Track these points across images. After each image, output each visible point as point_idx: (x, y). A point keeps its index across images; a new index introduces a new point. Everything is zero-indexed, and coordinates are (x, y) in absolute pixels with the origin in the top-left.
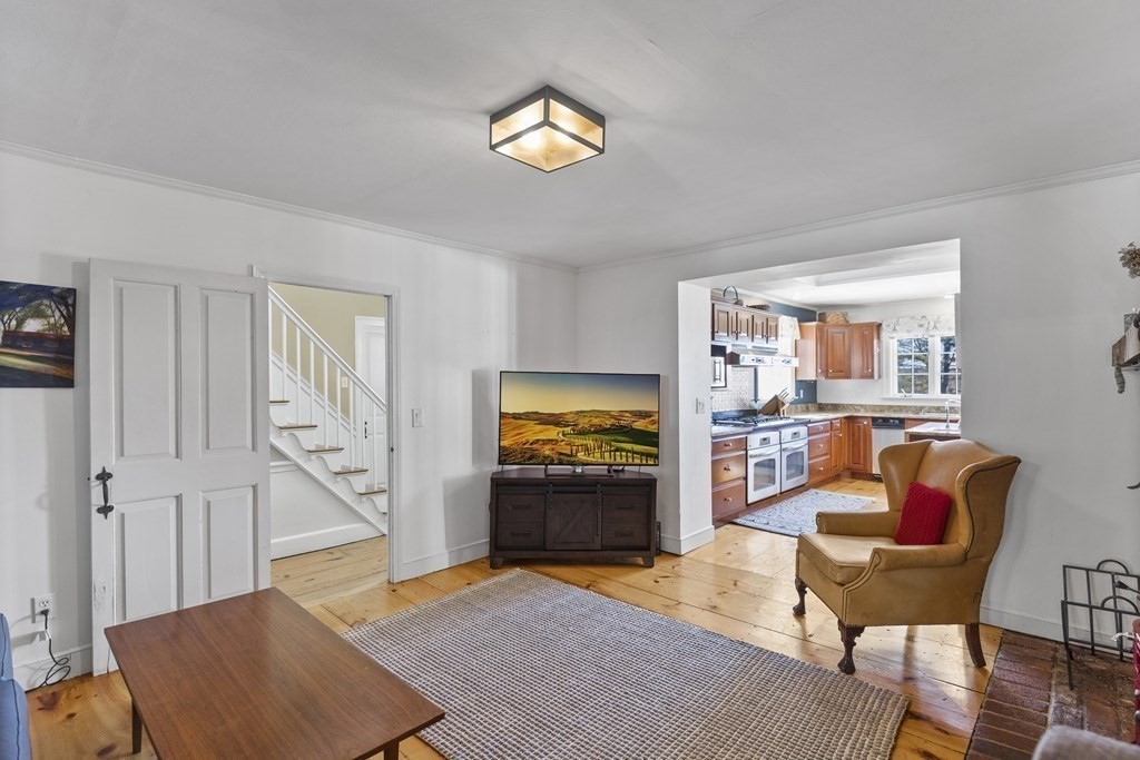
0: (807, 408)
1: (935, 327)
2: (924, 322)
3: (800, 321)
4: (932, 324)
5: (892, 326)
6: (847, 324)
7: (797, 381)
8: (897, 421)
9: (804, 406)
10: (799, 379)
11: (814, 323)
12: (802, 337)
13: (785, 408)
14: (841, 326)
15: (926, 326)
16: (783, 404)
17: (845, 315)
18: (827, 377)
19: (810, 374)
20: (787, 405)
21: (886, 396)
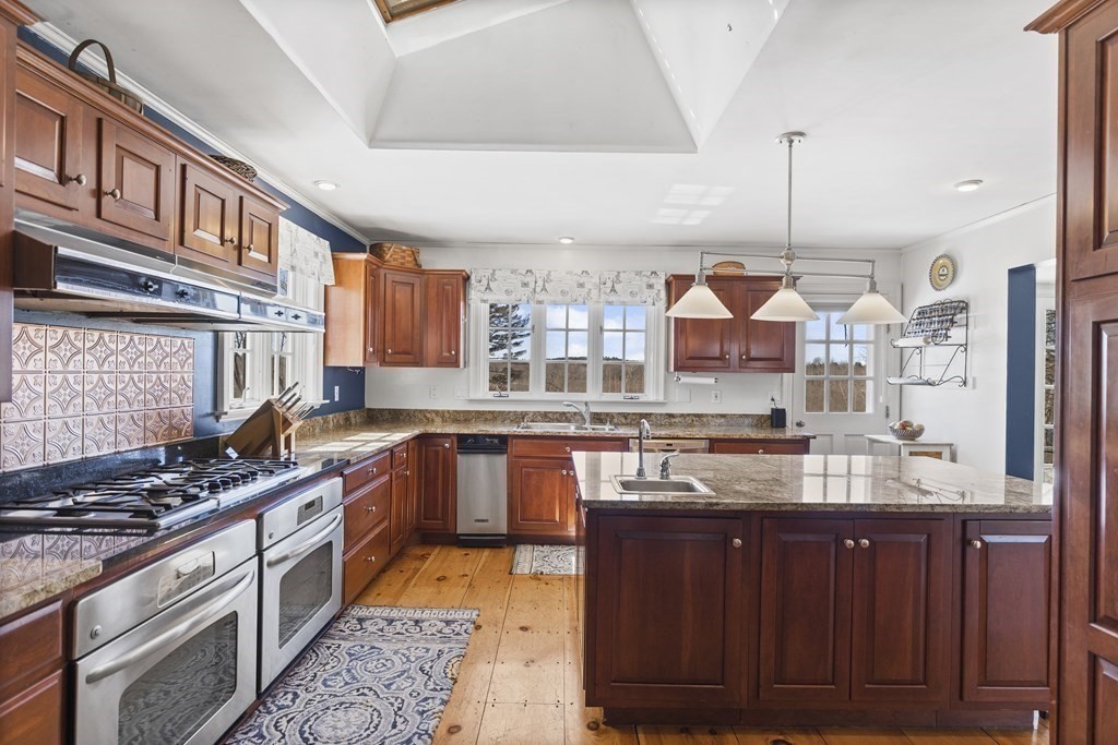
0: (347, 419)
1: (544, 289)
2: (530, 279)
3: (334, 249)
4: (540, 283)
5: (485, 282)
6: (419, 270)
7: (326, 368)
8: (496, 441)
9: (340, 416)
10: (332, 363)
11: (363, 256)
12: (339, 282)
13: (292, 431)
14: (409, 271)
15: (532, 285)
16: (287, 423)
17: (414, 255)
18: (384, 363)
19: (351, 354)
20: (296, 425)
21: (472, 397)
